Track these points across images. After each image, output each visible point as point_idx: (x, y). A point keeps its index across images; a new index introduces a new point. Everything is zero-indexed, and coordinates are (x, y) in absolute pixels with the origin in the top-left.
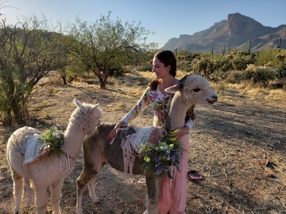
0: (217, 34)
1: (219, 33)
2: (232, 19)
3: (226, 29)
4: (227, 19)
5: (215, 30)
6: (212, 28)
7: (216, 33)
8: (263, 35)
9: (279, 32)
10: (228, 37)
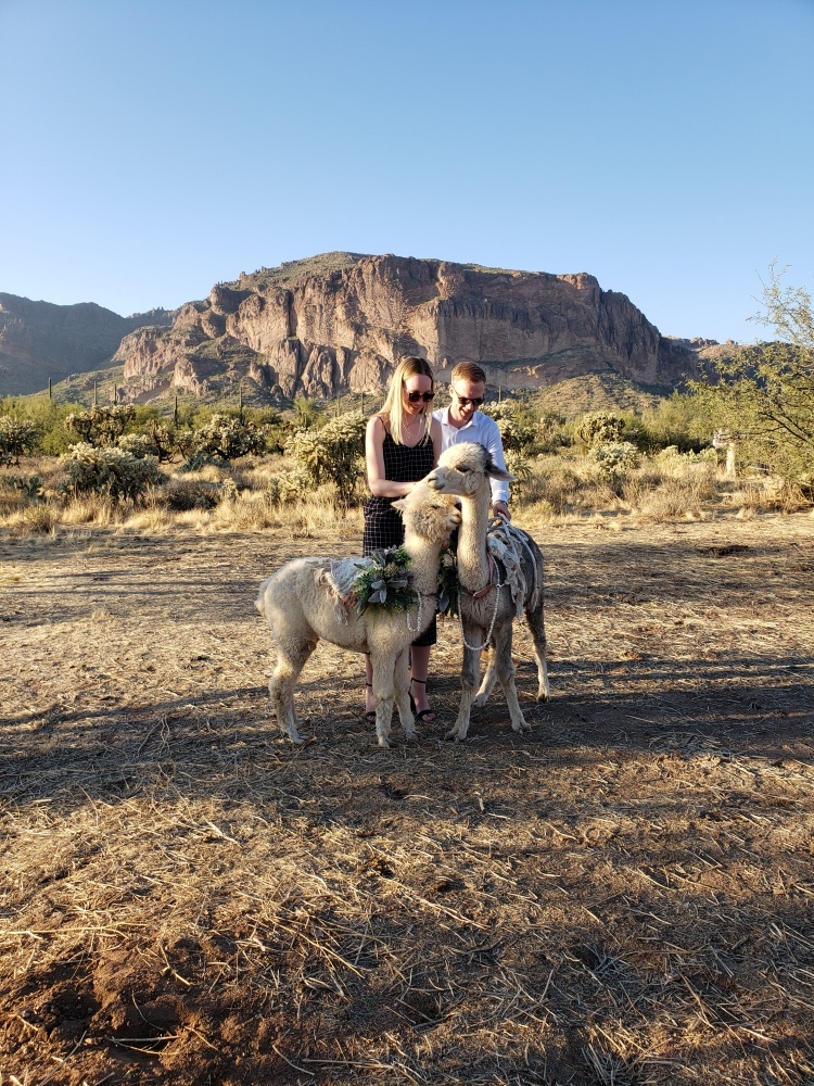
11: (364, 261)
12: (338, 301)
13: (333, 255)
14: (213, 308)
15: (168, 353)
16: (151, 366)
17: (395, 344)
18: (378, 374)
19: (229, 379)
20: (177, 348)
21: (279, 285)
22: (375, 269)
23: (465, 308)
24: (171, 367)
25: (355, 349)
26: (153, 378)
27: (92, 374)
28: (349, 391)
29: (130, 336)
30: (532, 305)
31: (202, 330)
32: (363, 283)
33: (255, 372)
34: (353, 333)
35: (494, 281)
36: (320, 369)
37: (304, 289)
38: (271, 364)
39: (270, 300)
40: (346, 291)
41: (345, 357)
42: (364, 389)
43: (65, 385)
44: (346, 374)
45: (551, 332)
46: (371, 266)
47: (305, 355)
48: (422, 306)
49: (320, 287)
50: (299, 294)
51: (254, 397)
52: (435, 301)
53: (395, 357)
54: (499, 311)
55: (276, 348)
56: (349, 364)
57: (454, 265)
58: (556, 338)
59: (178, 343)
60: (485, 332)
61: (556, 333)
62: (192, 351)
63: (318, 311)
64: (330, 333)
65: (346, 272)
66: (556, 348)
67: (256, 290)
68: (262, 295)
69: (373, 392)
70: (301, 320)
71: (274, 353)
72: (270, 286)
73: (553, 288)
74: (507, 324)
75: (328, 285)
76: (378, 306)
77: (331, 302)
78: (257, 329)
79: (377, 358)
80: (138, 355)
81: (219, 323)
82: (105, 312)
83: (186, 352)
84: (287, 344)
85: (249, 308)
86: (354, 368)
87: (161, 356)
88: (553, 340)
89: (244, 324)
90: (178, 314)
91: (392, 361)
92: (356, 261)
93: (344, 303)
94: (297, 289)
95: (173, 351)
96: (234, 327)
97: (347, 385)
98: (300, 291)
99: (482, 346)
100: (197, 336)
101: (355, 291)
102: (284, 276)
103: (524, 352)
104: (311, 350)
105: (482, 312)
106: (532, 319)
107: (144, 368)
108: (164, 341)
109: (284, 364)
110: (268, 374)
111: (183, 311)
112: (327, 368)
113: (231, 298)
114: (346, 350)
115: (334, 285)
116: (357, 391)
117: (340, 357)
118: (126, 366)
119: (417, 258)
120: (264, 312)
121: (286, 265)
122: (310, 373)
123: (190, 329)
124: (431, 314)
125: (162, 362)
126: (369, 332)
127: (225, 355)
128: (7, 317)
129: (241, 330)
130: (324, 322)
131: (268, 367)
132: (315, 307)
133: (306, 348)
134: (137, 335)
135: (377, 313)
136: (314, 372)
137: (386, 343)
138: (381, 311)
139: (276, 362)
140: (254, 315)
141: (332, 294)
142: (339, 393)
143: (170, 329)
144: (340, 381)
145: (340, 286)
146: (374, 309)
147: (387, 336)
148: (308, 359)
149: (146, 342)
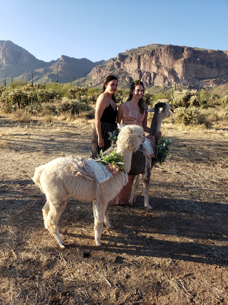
2: (4, 46)
8: (38, 68)
9: (52, 67)
10: (3, 66)
11: (162, 47)
12: (153, 58)
13: (153, 45)
14: (118, 60)
15: (104, 73)
16: (100, 76)
17: (169, 71)
18: (163, 80)
19: (120, 81)
20: (107, 72)
21: (137, 53)
22: (165, 49)
23: (192, 61)
25: (157, 73)
26: (100, 80)
27: (84, 78)
28: (154, 85)
29: (95, 68)
30: (214, 60)
31: (114, 66)
32: (161, 53)
33: (128, 79)
34: (157, 68)
35: (202, 53)
36: (146, 78)
37: (144, 55)
38: (132, 77)
39: (134, 58)
40: (156, 55)
41: (154, 75)
42: (159, 85)
43: (77, 81)
44: (153, 80)
45: (219, 69)
46: (164, 48)
47: (142, 74)
48: (179, 60)
49: (148, 54)
50: (142, 56)
51: (127, 86)
52: (183, 59)
53: (169, 75)
54: (202, 62)
55: (134, 72)
56: (155, 77)
57: (190, 48)
58: (221, 71)
59: (107, 70)
60: (198, 69)
61: (221, 70)
62: (111, 72)
63: (147, 61)
64: (150, 68)
65: (157, 50)
66: (220, 74)
67: (130, 55)
68: (132, 57)
69: (161, 86)
70: (142, 64)
71: (133, 73)
72: (134, 54)
73: (221, 55)
74: (205, 66)
75: (151, 54)
77: (151, 59)
78: (129, 66)
79: (163, 76)
80: (96, 73)
81: (119, 65)
82: (89, 61)
83: (109, 73)
84: (137, 71)
85: (128, 60)
86: (156, 78)
87: (102, 74)
88: (219, 72)
89: (126, 65)
90: (108, 62)
91: (168, 77)
92: (160, 46)
93: (155, 59)
94: (142, 55)
95: (106, 72)
96: (123, 66)
97: (154, 83)
99: (196, 73)
100: (112, 68)
101: (159, 55)
102: (138, 51)
103: (209, 75)
104: (144, 73)
105: (197, 62)
106: (213, 65)
107: (98, 77)
108: (103, 69)
109: (136, 77)
110: (131, 80)
111: (109, 61)
112: (148, 78)
113: (123, 57)
114: (154, 73)
115: (152, 54)
116: (156, 85)
117: (152, 75)
118: (93, 76)
119: (178, 46)
120: (132, 61)
121: (139, 48)
122: (143, 80)
123: (111, 66)
124: (181, 63)
125: (102, 75)
126: (162, 68)
127: (120, 74)
128: (64, 62)
129: (125, 66)
130: (149, 64)
131: (131, 78)
132: (146, 60)
133: (143, 72)
134: (96, 67)
135: (165, 62)
136: (144, 79)
137: (166, 71)
138: (166, 62)
139: (134, 76)
140: (129, 62)
141: (152, 56)
142: (151, 86)
143: (105, 66)
144: (152, 82)
145: (154, 54)
146: (164, 61)
147: (167, 69)
148: (143, 75)
149: (99, 70)
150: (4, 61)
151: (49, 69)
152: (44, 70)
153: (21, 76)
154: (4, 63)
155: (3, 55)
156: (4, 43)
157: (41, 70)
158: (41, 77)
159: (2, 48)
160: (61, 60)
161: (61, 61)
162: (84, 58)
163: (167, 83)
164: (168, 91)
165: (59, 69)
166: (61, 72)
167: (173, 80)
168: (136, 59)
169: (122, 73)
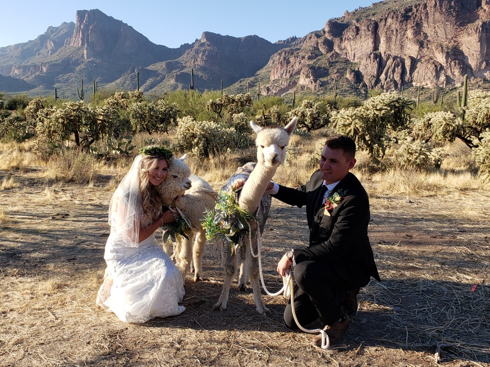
0: (57, 53)
1: (62, 51)
2: (86, 22)
3: (75, 44)
4: (75, 22)
5: (50, 45)
6: (43, 39)
7: (53, 51)
8: (155, 62)
9: (183, 58)
10: (83, 62)
12: (409, 26)
14: (327, 35)
15: (297, 64)
16: (286, 72)
17: (447, 53)
18: (434, 74)
19: (333, 80)
20: (302, 61)
21: (370, 18)
24: (298, 73)
25: (419, 57)
26: (287, 80)
27: (252, 79)
28: (413, 85)
29: (275, 55)
31: (318, 49)
32: (427, 13)
33: (350, 74)
34: (418, 47)
36: (394, 71)
37: (386, 19)
38: (361, 70)
39: (363, 28)
40: (414, 19)
41: (411, 63)
42: (424, 83)
43: (237, 85)
44: (411, 74)
46: (433, 2)
47: (384, 63)
48: (469, 26)
49: (397, 17)
50: (383, 23)
51: (348, 90)
52: (479, 23)
53: (447, 62)
55: (365, 58)
56: (413, 67)
59: (303, 58)
62: (311, 62)
63: (395, 33)
64: (402, 47)
65: (416, 7)
67: (354, 22)
68: (358, 25)
69: (429, 85)
70: (383, 39)
71: (364, 62)
72: (364, 19)
75: (403, 16)
76: (437, 28)
77: (404, 27)
78: (353, 47)
79: (434, 63)
80: (279, 66)
81: (329, 45)
82: (262, 40)
83: (308, 63)
84: (372, 56)
85: (349, 34)
86: (417, 70)
87: (292, 66)
89: (345, 44)
90: (305, 40)
91: (444, 65)
93: (413, 27)
94: (381, 20)
95: (300, 63)
96: (339, 46)
97: (412, 81)
98: (383, 21)
100: (315, 54)
101: (421, 19)
102: (373, 12)
104: (388, 59)
107: (282, 74)
108: (295, 57)
109: (369, 69)
110: (358, 76)
111: (308, 38)
112: (399, 70)
113: (338, 28)
114: (412, 59)
115: (406, 16)
116: (418, 85)
117: (408, 63)
118: (272, 73)
120: (358, 37)
121: (375, 5)
122: (386, 74)
123: (311, 49)
124: (476, 31)
125: (293, 70)
126: (429, 46)
127: (332, 64)
128: (208, 46)
129: (343, 48)
130: (398, 40)
131: (358, 71)
132: (392, 31)
133: (385, 59)
134: (279, 54)
135: (436, 33)
136: (389, 74)
137: (441, 53)
138: (439, 31)
139: (364, 68)
140: (352, 38)
141: (405, 22)
142: (405, 87)
143: (299, 49)
144: (406, 79)
145: (411, 16)
146: (434, 30)
147: (442, 48)
148: (386, 65)
149: (285, 58)
150: (85, 52)
151: (178, 63)
152: (168, 65)
153: (118, 81)
154: (85, 56)
155: (83, 39)
156: (86, 15)
157: (159, 67)
158: (161, 80)
159: (82, 26)
160: (202, 41)
161: (202, 45)
162: (253, 35)
163: (442, 78)
164: (447, 96)
165: (199, 62)
166: (203, 69)
167: (457, 72)
168: (369, 30)
169: (337, 62)
